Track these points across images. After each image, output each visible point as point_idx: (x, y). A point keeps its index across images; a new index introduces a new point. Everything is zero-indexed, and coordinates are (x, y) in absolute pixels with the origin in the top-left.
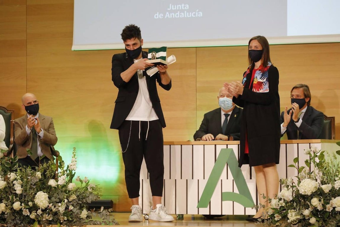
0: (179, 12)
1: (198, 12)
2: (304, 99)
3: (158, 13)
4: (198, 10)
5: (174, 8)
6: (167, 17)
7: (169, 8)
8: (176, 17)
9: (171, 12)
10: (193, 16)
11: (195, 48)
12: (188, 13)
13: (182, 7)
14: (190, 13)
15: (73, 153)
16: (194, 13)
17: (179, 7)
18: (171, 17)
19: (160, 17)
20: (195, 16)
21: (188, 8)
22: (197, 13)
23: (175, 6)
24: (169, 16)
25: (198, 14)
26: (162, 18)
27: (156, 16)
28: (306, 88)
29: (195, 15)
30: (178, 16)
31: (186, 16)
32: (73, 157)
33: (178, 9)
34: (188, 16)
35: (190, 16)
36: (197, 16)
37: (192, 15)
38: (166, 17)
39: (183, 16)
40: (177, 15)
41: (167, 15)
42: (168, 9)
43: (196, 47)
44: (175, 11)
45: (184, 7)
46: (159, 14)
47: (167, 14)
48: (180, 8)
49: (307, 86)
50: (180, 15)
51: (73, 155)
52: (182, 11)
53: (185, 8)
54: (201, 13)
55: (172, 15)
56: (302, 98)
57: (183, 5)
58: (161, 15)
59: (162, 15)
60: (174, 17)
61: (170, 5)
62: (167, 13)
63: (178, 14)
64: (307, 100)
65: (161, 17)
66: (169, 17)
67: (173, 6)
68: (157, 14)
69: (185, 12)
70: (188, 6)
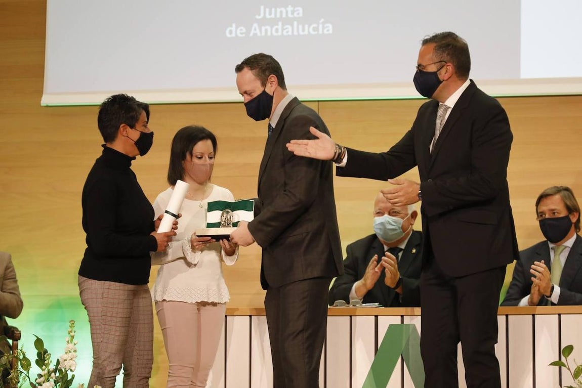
0: (280, 24)
1: (323, 23)
2: (567, 218)
3: (234, 25)
4: (322, 20)
5: (270, 14)
6: (255, 34)
7: (259, 15)
8: (275, 34)
9: (263, 22)
10: (312, 32)
11: (317, 103)
12: (300, 27)
13: (287, 12)
14: (306, 27)
15: (69, 334)
16: (315, 25)
17: (281, 12)
18: (263, 34)
19: (239, 35)
20: (316, 33)
21: (301, 15)
22: (321, 26)
23: (273, 10)
24: (258, 31)
25: (323, 28)
26: (244, 35)
27: (231, 32)
28: (566, 193)
29: (316, 29)
30: (280, 34)
31: (296, 33)
32: (68, 342)
33: (278, 16)
34: (301, 33)
35: (306, 32)
36: (320, 32)
37: (309, 30)
38: (251, 35)
39: (290, 33)
40: (277, 30)
41: (255, 30)
42: (257, 17)
43: (318, 101)
44: (273, 22)
45: (293, 13)
46: (237, 28)
47: (253, 28)
48: (284, 16)
49: (567, 189)
50: (283, 30)
51: (68, 338)
52: (288, 21)
53: (295, 15)
54: (330, 26)
55: (266, 30)
56: (562, 215)
57: (290, 8)
58: (241, 30)
59: (244, 30)
60: (269, 34)
61: (262, 7)
62: (255, 25)
63: (280, 27)
64: (574, 220)
65: (241, 34)
66: (259, 34)
67: (267, 10)
68: (231, 26)
69: (295, 23)
70: (300, 10)
